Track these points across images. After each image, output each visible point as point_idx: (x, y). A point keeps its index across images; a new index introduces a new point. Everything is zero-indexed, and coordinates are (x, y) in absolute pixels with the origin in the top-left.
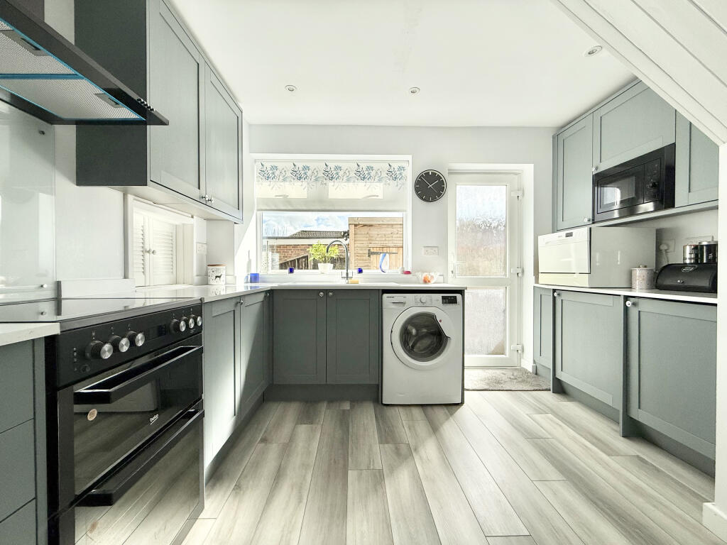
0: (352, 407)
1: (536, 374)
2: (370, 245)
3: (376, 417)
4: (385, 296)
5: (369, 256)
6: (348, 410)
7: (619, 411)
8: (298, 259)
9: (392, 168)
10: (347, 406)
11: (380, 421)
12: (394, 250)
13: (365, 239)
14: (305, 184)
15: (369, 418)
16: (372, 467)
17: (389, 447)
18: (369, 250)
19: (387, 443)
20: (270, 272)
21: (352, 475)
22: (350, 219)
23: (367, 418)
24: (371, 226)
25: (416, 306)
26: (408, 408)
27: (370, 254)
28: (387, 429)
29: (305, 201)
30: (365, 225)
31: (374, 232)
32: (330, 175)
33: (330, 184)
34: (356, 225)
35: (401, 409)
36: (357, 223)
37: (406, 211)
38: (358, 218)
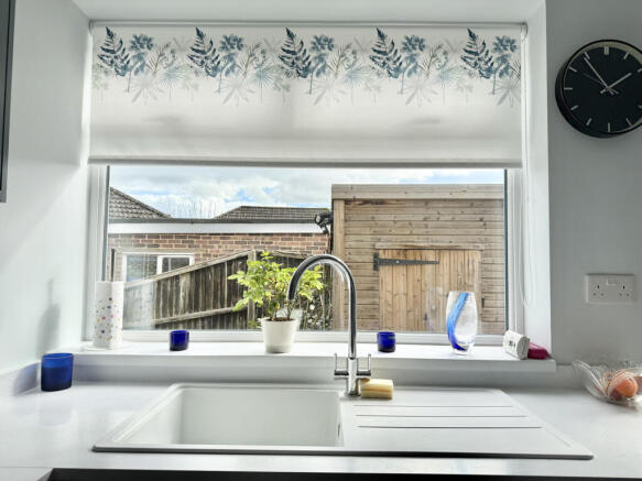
2: (378, 245)
5: (376, 268)
9: (479, 43)
12: (431, 256)
13: (368, 231)
18: (376, 256)
22: (335, 189)
24: (381, 202)
27: (378, 263)
30: (366, 202)
31: (384, 216)
34: (347, 202)
36: (350, 196)
37: (518, 165)
38: (352, 187)
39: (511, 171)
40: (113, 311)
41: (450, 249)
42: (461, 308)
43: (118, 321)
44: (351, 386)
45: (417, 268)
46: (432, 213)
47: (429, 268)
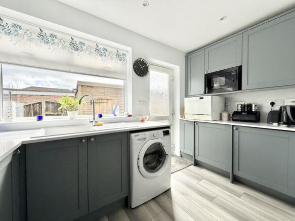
1: (181, 157)
4: (133, 135)
5: (91, 104)
7: (229, 173)
8: (33, 105)
9: (119, 53)
12: (105, 101)
22: (78, 82)
24: (92, 87)
25: (151, 139)
30: (88, 86)
31: (94, 91)
32: (75, 46)
34: (82, 86)
36: (83, 84)
37: (126, 80)
38: (84, 82)
39: (125, 81)
40: (12, 110)
41: (110, 99)
42: (116, 108)
43: (14, 114)
44: (94, 124)
45: (102, 104)
46: (106, 91)
47: (105, 104)
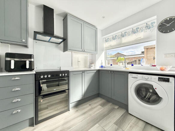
0: (118, 108)
2: (154, 55)
3: (122, 116)
4: (129, 74)
6: (116, 109)
9: (148, 25)
10: (116, 107)
11: (122, 117)
14: (116, 40)
15: (119, 114)
16: (104, 128)
17: (115, 127)
19: (116, 125)
20: (107, 65)
21: (97, 125)
23: (118, 114)
25: (141, 80)
26: (138, 120)
28: (122, 121)
29: (116, 45)
30: (151, 48)
32: (123, 36)
33: (123, 38)
34: (147, 49)
35: (135, 118)
38: (148, 46)
44: (125, 68)
